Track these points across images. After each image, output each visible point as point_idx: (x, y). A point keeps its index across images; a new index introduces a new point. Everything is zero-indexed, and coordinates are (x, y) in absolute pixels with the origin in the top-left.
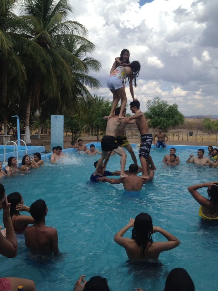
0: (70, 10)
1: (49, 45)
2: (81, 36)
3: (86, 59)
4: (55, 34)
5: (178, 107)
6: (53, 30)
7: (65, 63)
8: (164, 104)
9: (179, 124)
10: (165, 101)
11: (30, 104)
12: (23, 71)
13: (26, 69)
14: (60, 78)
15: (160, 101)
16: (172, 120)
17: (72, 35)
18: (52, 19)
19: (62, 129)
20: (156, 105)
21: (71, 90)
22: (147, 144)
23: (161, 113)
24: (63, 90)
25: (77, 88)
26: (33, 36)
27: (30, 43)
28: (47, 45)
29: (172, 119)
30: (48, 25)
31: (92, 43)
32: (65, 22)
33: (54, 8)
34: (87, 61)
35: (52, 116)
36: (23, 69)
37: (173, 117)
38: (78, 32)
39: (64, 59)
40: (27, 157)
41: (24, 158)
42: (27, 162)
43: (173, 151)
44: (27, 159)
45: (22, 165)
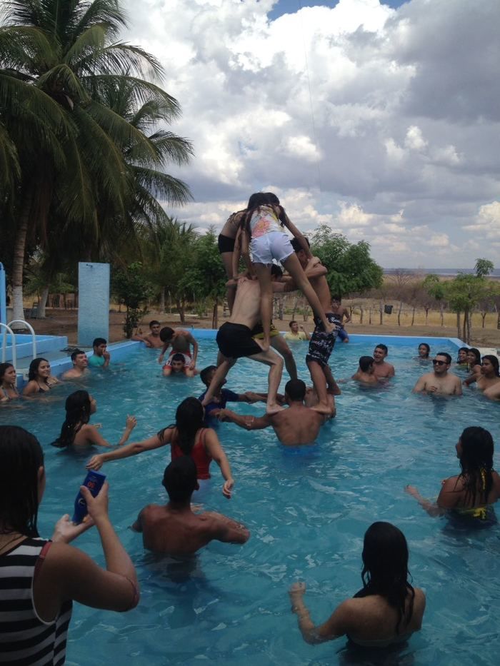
0: (122, 21)
1: (72, 97)
2: (148, 80)
3: (156, 136)
4: (85, 73)
5: (369, 248)
6: (83, 65)
7: (110, 140)
8: (339, 242)
9: (371, 287)
10: (341, 235)
11: (25, 236)
12: (14, 157)
13: (18, 152)
14: (97, 177)
15: (329, 234)
16: (358, 278)
17: (125, 78)
18: (81, 38)
19: (106, 296)
20: (321, 244)
21: (122, 206)
23: (331, 262)
24: (105, 204)
25: (137, 201)
26: (33, 76)
27: (29, 91)
28: (68, 98)
29: (356, 275)
30: (71, 51)
31: (172, 98)
32: (110, 47)
33: (85, 12)
34: (158, 139)
35: (82, 266)
36: (13, 151)
37: (359, 271)
38: (141, 72)
39: (107, 133)
40: (43, 363)
41: (35, 365)
42: (43, 372)
43: (380, 353)
44: (44, 367)
45: (30, 380)
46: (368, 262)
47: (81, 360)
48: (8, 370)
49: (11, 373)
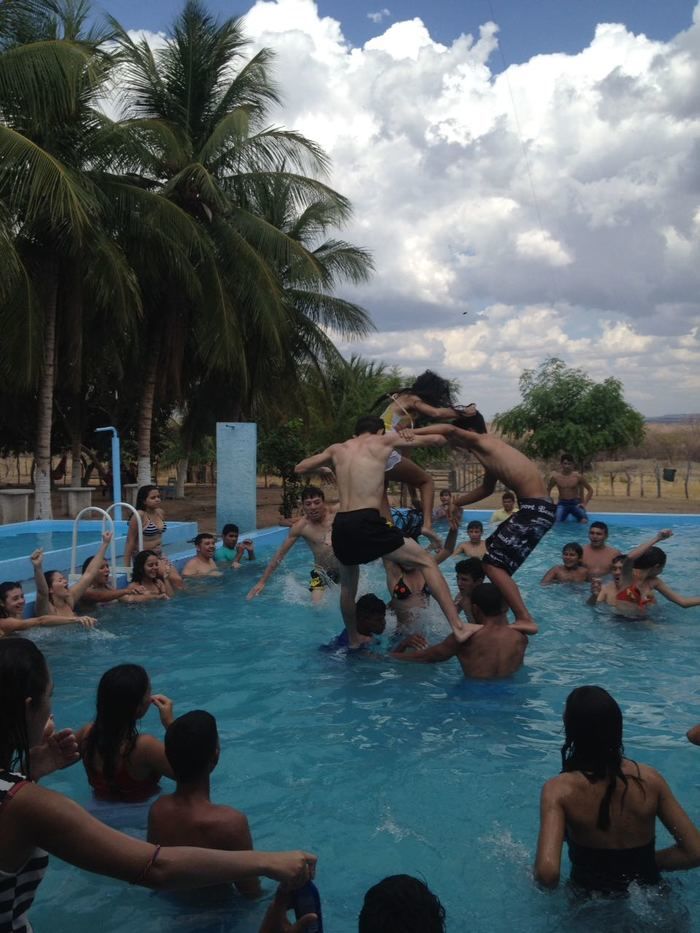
0: (273, 96)
1: (210, 206)
2: (309, 175)
3: (324, 248)
4: (228, 173)
5: (623, 387)
6: (223, 162)
7: (259, 259)
8: (576, 380)
9: (626, 444)
10: (579, 371)
11: (153, 391)
12: (133, 289)
13: (139, 282)
14: (245, 308)
15: (562, 371)
16: (605, 432)
17: (281, 175)
18: (220, 126)
19: (253, 466)
20: (551, 384)
21: (280, 344)
22: (528, 531)
23: (566, 409)
24: (256, 342)
25: (299, 337)
26: (160, 181)
27: (153, 202)
28: (204, 206)
29: (603, 427)
30: (208, 145)
31: (342, 197)
32: (259, 135)
33: (225, 92)
34: (327, 252)
35: (221, 427)
36: (132, 282)
37: (608, 422)
38: (300, 165)
39: (257, 249)
40: (151, 558)
41: (140, 560)
42: (150, 572)
44: (151, 565)
46: (620, 408)
47: (207, 547)
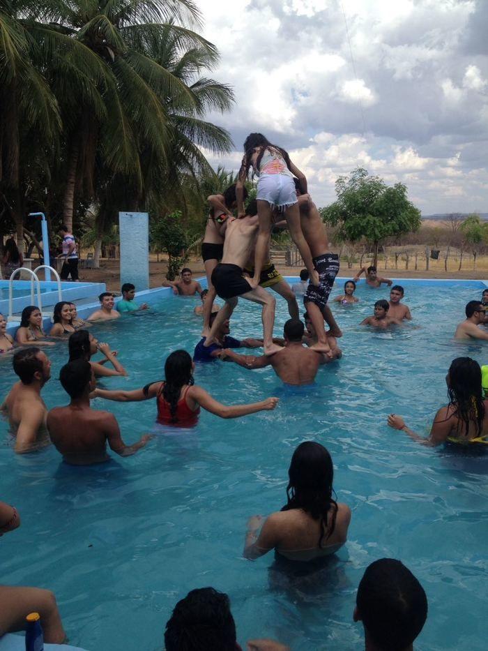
1: (114, 49)
2: (188, 28)
3: (198, 84)
4: (127, 24)
5: (407, 190)
6: (123, 15)
7: (150, 91)
8: (375, 185)
9: (408, 231)
10: (377, 178)
11: (73, 188)
12: (55, 110)
13: (59, 105)
14: (138, 127)
15: (366, 178)
16: (393, 222)
19: (146, 244)
20: (357, 188)
21: (165, 156)
22: (326, 276)
23: (367, 206)
24: (148, 154)
25: (180, 151)
26: (75, 29)
27: (70, 44)
28: (109, 49)
29: (392, 218)
31: (210, 44)
34: (200, 87)
35: (123, 216)
36: (54, 105)
37: (395, 215)
38: (181, 19)
39: (147, 82)
40: (66, 307)
41: (58, 308)
42: (66, 315)
43: (397, 294)
44: (66, 311)
45: (56, 322)
46: (404, 205)
47: (107, 302)
48: (34, 313)
49: (36, 315)
